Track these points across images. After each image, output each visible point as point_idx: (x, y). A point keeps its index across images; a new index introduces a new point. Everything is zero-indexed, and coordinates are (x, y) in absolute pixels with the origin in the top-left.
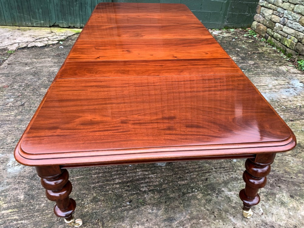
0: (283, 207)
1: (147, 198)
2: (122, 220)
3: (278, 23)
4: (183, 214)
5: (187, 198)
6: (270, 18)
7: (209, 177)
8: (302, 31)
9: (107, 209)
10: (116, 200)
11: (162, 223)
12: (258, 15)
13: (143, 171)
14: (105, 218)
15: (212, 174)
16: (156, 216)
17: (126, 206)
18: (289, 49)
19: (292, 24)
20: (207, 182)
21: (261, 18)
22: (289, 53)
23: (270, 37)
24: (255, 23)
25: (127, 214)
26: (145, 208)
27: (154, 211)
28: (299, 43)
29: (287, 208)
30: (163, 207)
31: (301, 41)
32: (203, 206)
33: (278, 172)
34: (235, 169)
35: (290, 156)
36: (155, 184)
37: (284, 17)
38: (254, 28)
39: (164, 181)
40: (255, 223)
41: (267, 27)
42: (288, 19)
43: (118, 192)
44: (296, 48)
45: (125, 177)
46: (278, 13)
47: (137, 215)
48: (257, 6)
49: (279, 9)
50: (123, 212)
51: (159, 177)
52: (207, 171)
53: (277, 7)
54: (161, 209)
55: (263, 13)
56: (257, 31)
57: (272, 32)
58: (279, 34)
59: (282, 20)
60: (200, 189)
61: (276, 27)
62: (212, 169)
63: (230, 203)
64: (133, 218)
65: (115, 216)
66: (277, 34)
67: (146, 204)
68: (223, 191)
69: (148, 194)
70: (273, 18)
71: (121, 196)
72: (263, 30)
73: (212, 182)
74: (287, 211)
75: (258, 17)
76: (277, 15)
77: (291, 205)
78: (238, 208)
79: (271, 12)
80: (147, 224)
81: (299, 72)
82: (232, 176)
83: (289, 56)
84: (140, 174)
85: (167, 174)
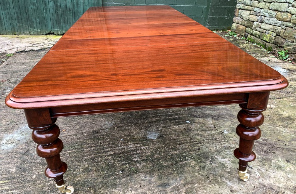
0: (279, 171)
1: (139, 167)
2: (114, 187)
3: (256, 21)
4: (177, 179)
5: (180, 165)
6: (248, 18)
7: (201, 147)
8: (279, 25)
9: (99, 178)
10: (108, 170)
11: (156, 188)
12: (237, 17)
13: (134, 144)
14: (97, 186)
15: (204, 145)
16: (150, 182)
17: (118, 175)
18: (268, 43)
19: (269, 20)
20: (200, 151)
21: (240, 20)
22: (269, 47)
23: (249, 35)
24: (234, 25)
25: (120, 182)
26: (138, 176)
27: (148, 178)
28: (278, 37)
29: (284, 172)
30: (156, 174)
31: (279, 34)
32: (197, 172)
33: (271, 141)
34: (227, 139)
35: (281, 127)
36: (147, 154)
37: (261, 16)
38: (234, 30)
39: (156, 152)
40: (253, 185)
41: (246, 26)
42: (265, 17)
43: (110, 163)
44: (275, 41)
45: (117, 149)
46: (255, 13)
47: (130, 182)
48: (235, 10)
49: (256, 9)
50: (116, 179)
51: (151, 149)
52: (199, 142)
53: (254, 8)
54: (154, 176)
55: (241, 15)
56: (237, 32)
57: (251, 30)
58: (258, 31)
59: (259, 18)
60: (193, 157)
61: (255, 26)
62: (204, 140)
63: (225, 169)
64: (126, 185)
65: (108, 183)
66: (256, 31)
67: (139, 172)
68: (216, 158)
69: (140, 163)
70: (251, 18)
71: (113, 166)
72: (242, 30)
73: (205, 151)
74: (285, 174)
75: (237, 19)
76: (254, 14)
77: (288, 169)
78: (234, 173)
79: (248, 12)
80: (140, 190)
81: (281, 61)
82: (224, 145)
83: (269, 49)
84: (131, 146)
85: (159, 146)
